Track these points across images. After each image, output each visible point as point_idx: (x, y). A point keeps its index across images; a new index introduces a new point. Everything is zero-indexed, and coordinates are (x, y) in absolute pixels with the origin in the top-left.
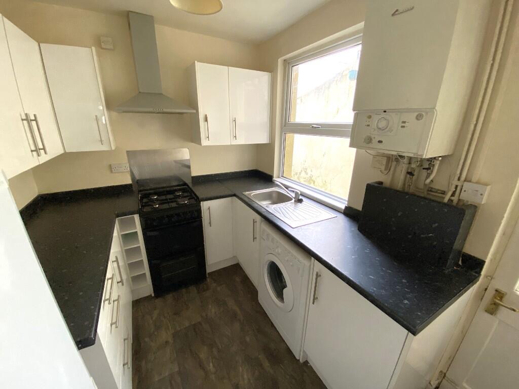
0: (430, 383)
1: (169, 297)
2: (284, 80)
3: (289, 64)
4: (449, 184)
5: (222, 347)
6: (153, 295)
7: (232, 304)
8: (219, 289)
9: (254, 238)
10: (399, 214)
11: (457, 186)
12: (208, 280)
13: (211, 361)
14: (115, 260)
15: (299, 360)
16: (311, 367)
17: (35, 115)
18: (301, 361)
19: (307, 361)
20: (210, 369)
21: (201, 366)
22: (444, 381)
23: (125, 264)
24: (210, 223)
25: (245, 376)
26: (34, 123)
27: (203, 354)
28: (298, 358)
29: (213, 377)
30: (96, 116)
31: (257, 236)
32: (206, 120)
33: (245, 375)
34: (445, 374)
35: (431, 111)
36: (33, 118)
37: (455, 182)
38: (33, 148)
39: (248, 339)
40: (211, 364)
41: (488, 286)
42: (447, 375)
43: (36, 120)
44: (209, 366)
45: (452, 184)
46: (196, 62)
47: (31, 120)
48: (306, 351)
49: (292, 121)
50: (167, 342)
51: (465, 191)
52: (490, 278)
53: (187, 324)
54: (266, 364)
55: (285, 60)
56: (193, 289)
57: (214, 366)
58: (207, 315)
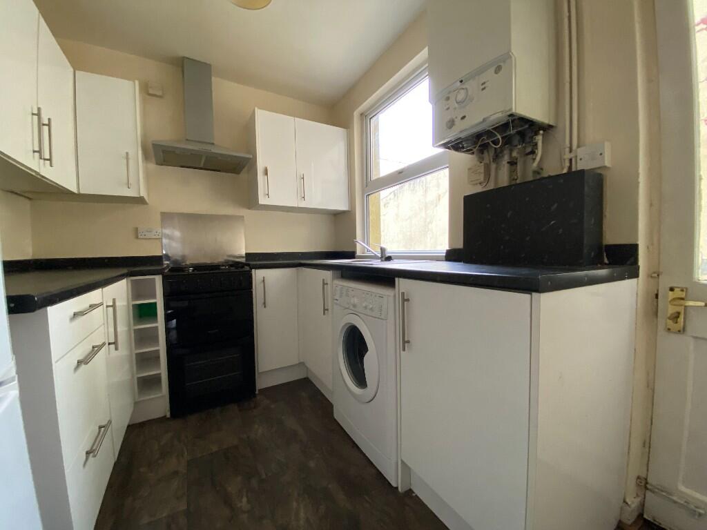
0: (625, 501)
1: (193, 419)
2: (362, 135)
3: (366, 117)
4: (562, 160)
5: (266, 475)
6: (168, 415)
7: (291, 423)
8: (273, 406)
9: (325, 310)
10: (509, 214)
11: (571, 160)
12: (258, 398)
13: (245, 494)
14: (111, 304)
15: (397, 488)
16: (418, 497)
17: (49, 119)
18: (400, 489)
19: (410, 490)
20: (241, 506)
21: (227, 501)
22: (649, 494)
23: (129, 330)
24: (264, 303)
25: (302, 515)
26: (46, 128)
27: (233, 486)
28: (394, 485)
29: (245, 517)
30: (127, 153)
31: (329, 306)
32: (266, 172)
33: (301, 513)
34: (646, 479)
35: (507, 57)
36: (46, 122)
37: (567, 156)
38: (37, 149)
39: (312, 464)
40: (245, 500)
41: (658, 291)
42: (649, 480)
43: (49, 125)
44: (241, 502)
45: (564, 160)
46: (256, 109)
47: (44, 125)
48: (405, 461)
49: (374, 178)
50: (176, 473)
51: (581, 159)
52: (656, 275)
53: (215, 448)
54: (341, 497)
55: (362, 114)
56: (233, 408)
57: (248, 502)
58: (248, 437)
